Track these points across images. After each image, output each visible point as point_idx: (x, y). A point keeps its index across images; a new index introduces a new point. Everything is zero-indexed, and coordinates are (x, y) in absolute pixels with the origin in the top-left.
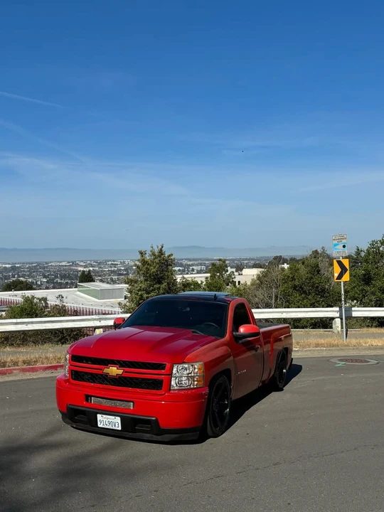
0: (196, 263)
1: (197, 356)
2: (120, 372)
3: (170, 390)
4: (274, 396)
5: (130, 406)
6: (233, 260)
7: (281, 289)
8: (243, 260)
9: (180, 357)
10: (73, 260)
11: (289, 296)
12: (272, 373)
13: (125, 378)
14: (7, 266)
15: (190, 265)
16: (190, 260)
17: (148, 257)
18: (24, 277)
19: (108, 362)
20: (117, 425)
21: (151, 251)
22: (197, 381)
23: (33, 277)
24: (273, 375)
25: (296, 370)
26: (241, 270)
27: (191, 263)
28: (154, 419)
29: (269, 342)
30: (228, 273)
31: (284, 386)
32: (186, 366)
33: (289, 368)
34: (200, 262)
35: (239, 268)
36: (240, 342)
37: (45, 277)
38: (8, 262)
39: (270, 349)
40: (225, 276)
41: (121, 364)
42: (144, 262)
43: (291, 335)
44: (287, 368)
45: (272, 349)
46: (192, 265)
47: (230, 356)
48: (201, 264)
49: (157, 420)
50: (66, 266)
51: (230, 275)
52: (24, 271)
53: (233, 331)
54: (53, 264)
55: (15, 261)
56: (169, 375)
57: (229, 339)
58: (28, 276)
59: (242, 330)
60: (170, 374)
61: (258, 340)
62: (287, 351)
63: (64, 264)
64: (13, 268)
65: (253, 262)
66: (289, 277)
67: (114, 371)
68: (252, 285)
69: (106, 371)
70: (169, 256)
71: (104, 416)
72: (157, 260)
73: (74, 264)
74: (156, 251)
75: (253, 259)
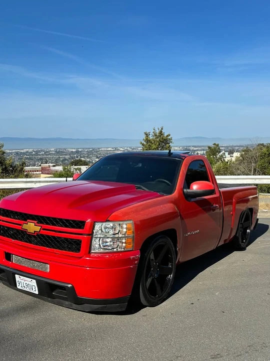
0: (200, 149)
1: (126, 214)
2: (38, 229)
3: (90, 252)
4: (236, 255)
5: (46, 268)
6: (227, 147)
7: (259, 163)
8: (235, 147)
9: (104, 215)
10: (116, 147)
11: (265, 169)
12: (233, 234)
13: (43, 235)
14: (73, 150)
15: (195, 151)
16: (195, 147)
17: (151, 137)
18: (84, 158)
19: (26, 217)
20: (34, 289)
21: (153, 132)
22: (125, 243)
23: (90, 158)
24: (235, 236)
25: (261, 229)
26: (233, 153)
27: (196, 149)
28: (70, 286)
29: (231, 203)
30: (220, 154)
31: (247, 246)
32: (111, 224)
33: (254, 228)
34: (203, 148)
35: (231, 153)
36: (193, 200)
37: (97, 158)
38: (73, 147)
39: (232, 208)
40: (218, 156)
41: (39, 220)
42: (148, 141)
43: (257, 197)
44: (252, 228)
45: (234, 209)
46: (197, 150)
47: (177, 216)
48: (204, 150)
49: (73, 288)
50: (111, 150)
51: (222, 156)
52: (84, 154)
53: (184, 188)
54: (102, 149)
55: (78, 147)
56: (89, 235)
57: (177, 196)
58: (87, 157)
59: (195, 187)
60: (91, 234)
61: (216, 200)
62: (252, 212)
63: (109, 149)
64: (77, 152)
65: (242, 148)
66: (266, 154)
67: (32, 227)
68: (236, 161)
69: (25, 226)
70: (167, 136)
71: (22, 277)
72: (158, 140)
73: (116, 149)
74: (158, 132)
75: (242, 146)
